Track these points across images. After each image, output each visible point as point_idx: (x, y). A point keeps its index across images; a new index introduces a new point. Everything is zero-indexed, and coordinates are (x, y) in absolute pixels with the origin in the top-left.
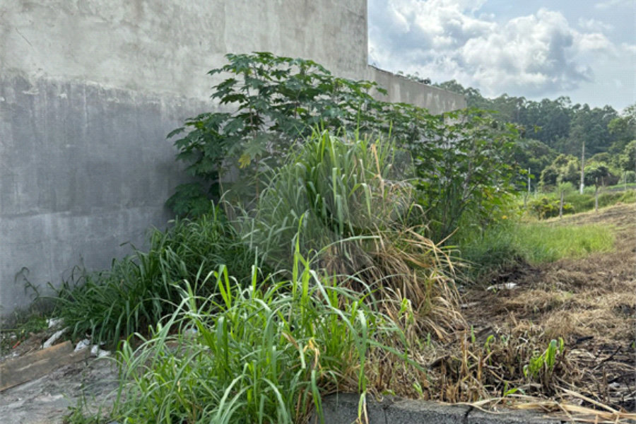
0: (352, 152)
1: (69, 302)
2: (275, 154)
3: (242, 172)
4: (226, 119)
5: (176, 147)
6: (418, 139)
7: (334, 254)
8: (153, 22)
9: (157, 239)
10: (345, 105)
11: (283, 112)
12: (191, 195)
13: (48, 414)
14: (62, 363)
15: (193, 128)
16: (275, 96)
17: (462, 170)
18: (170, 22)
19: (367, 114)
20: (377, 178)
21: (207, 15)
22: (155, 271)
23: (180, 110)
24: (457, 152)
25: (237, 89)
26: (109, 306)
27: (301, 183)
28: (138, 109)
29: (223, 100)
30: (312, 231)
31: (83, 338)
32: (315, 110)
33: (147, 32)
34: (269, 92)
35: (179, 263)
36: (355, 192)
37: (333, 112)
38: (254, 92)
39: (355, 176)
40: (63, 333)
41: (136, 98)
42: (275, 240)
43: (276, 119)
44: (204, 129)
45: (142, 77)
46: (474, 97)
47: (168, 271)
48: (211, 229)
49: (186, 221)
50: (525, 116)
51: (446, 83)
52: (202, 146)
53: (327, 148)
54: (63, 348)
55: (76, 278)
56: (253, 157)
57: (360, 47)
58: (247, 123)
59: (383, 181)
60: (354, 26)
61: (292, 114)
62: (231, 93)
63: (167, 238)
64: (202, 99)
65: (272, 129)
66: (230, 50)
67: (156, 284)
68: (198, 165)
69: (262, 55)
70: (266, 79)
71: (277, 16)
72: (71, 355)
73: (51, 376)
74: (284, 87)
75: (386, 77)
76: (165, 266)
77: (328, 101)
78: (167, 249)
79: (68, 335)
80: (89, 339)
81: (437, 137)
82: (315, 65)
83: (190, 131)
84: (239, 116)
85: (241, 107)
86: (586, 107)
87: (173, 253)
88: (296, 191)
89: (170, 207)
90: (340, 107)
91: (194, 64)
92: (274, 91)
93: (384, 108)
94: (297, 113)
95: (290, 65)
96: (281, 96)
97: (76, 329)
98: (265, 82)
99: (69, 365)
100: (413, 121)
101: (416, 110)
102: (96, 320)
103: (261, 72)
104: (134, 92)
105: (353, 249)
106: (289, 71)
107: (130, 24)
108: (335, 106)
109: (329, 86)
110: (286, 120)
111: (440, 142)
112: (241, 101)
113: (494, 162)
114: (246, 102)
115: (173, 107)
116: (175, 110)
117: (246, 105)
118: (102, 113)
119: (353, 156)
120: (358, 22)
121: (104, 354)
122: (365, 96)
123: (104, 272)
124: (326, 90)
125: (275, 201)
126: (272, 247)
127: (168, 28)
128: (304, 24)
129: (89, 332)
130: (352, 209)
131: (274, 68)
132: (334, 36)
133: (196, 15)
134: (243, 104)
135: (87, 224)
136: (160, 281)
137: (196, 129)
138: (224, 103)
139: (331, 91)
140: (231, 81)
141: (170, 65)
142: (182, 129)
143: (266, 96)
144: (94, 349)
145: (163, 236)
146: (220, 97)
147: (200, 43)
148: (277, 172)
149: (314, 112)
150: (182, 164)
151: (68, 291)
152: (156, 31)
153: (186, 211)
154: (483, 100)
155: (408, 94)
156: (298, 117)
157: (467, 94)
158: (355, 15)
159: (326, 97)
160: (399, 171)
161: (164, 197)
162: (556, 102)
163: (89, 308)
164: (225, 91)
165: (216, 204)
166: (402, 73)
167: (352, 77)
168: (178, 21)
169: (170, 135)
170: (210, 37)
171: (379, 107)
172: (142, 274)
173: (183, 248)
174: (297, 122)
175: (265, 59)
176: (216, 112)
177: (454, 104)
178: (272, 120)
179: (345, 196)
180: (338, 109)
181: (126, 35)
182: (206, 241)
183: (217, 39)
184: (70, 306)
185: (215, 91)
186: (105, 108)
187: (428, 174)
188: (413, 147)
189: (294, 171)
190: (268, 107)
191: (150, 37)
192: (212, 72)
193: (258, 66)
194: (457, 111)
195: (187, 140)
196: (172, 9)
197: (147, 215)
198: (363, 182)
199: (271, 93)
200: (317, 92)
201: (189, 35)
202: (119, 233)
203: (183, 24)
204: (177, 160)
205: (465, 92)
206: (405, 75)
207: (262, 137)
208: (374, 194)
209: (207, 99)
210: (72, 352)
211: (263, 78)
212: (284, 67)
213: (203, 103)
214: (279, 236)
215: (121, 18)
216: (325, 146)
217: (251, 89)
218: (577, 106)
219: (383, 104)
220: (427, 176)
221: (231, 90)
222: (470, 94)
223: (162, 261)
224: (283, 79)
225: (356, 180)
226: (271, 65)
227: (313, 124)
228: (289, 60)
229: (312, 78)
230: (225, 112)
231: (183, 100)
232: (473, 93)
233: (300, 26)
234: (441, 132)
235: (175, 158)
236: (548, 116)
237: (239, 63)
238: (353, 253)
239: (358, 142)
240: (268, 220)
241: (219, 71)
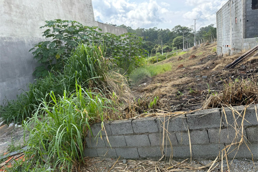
0: (92, 50)
1: (4, 112)
2: (68, 53)
3: (58, 60)
4: (49, 43)
5: (33, 54)
6: (114, 44)
7: (92, 83)
8: (16, 12)
9: (31, 86)
10: (89, 35)
11: (68, 39)
12: (41, 70)
13: (3, 149)
14: (5, 132)
15: (37, 47)
16: (65, 34)
17: (128, 52)
18: (23, 11)
19: (97, 37)
20: (102, 57)
21: (36, 8)
22: (32, 97)
23: (32, 42)
24: (126, 47)
25: (51, 33)
26: (19, 110)
27: (77, 61)
28: (16, 43)
29: (47, 37)
30: (84, 76)
31: (11, 122)
32: (79, 37)
33: (15, 15)
34: (62, 33)
35: (40, 93)
36: (95, 62)
37: (85, 37)
38: (57, 33)
39: (94, 57)
40: (4, 122)
41: (15, 39)
42: (71, 81)
43: (66, 41)
44: (42, 47)
45: (16, 31)
46: (130, 29)
47: (37, 96)
48: (50, 80)
49: (40, 79)
50: (145, 34)
51: (121, 25)
52: (42, 53)
53: (84, 49)
54: (4, 127)
55: (5, 103)
56: (61, 55)
57: (91, 15)
58: (57, 44)
59: (104, 58)
60: (88, 9)
61: (72, 39)
62: (49, 34)
63: (35, 85)
64: (39, 37)
65: (66, 45)
66: (46, 20)
67: (34, 101)
68: (42, 60)
69: (58, 20)
70: (61, 28)
71: (61, 7)
72: (8, 129)
73: (2, 137)
74: (67, 31)
75: (101, 25)
76: (35, 95)
77: (83, 34)
78: (35, 89)
79: (5, 122)
80: (13, 122)
81: (119, 43)
82: (77, 22)
83: (37, 49)
84: (53, 42)
85: (54, 39)
86: (162, 30)
87: (38, 90)
88: (76, 64)
89: (34, 75)
90: (87, 35)
91: (34, 25)
92: (64, 32)
93: (102, 35)
94: (73, 39)
95: (68, 23)
96: (67, 34)
97: (8, 120)
98: (60, 29)
99: (8, 132)
100: (111, 38)
101: (112, 35)
102: (14, 116)
103: (58, 26)
104: (14, 37)
105: (98, 80)
106: (68, 25)
107: (7, 13)
108: (85, 35)
109: (82, 29)
110: (70, 41)
111: (121, 44)
112: (53, 37)
113: (137, 49)
114: (55, 37)
115: (29, 41)
116: (30, 42)
117: (55, 38)
118: (3, 46)
119: (93, 51)
120: (90, 7)
121: (19, 126)
122: (95, 31)
123: (15, 100)
124: (82, 30)
125: (70, 68)
126: (71, 83)
127: (22, 14)
128: (72, 9)
129: (13, 120)
130: (96, 68)
131: (63, 24)
132: (82, 12)
133: (32, 8)
134: (54, 37)
135: (5, 85)
136: (35, 100)
137: (39, 47)
138: (47, 38)
139: (84, 31)
140: (49, 30)
141: (25, 27)
142: (34, 48)
143: (61, 34)
144: (16, 125)
145: (33, 85)
146: (45, 36)
147: (35, 18)
148: (69, 59)
149: (79, 38)
150: (36, 60)
151: (2, 108)
152: (18, 15)
153: (40, 75)
154: (133, 30)
155: (109, 30)
156: (74, 40)
157: (128, 29)
158: (88, 5)
159: (82, 33)
160: (110, 54)
161: (32, 72)
162: (153, 29)
163: (11, 112)
164: (47, 34)
165: (50, 72)
166: (107, 23)
167: (90, 25)
168: (26, 11)
169: (30, 51)
170: (39, 16)
171: (100, 34)
172: (28, 98)
173: (41, 88)
174: (74, 42)
175: (59, 21)
176: (45, 41)
177: (124, 32)
178: (65, 42)
179: (92, 64)
180: (87, 36)
181: (7, 17)
182: (48, 85)
183: (41, 16)
184: (5, 113)
185: (43, 34)
186: (4, 44)
187: (119, 54)
188: (112, 46)
189: (74, 58)
190: (63, 38)
191: (16, 17)
192: (41, 28)
193: (57, 24)
194: (124, 34)
195: (36, 52)
196: (23, 7)
197: (27, 79)
198: (98, 59)
199: (63, 33)
200: (79, 31)
201: (31, 16)
202: (18, 86)
203: (28, 12)
204: (34, 59)
205: (127, 28)
206: (108, 24)
207: (62, 48)
208: (102, 62)
209: (41, 37)
210: (8, 127)
211: (59, 28)
212: (66, 24)
213: (40, 38)
214: (73, 80)
215: (4, 11)
216: (83, 49)
217: (56, 32)
218: (159, 30)
219: (101, 34)
220: (119, 55)
221: (49, 33)
222: (129, 28)
223: (34, 93)
224: (66, 28)
225: (95, 59)
226: (61, 23)
227: (78, 42)
228: (68, 21)
229: (77, 27)
230: (48, 41)
231: (32, 38)
232: (130, 28)
233: (70, 10)
234: (120, 41)
235: (33, 58)
236: (151, 34)
237: (50, 24)
238: (98, 81)
239: (94, 46)
240: (69, 75)
241: (44, 27)
